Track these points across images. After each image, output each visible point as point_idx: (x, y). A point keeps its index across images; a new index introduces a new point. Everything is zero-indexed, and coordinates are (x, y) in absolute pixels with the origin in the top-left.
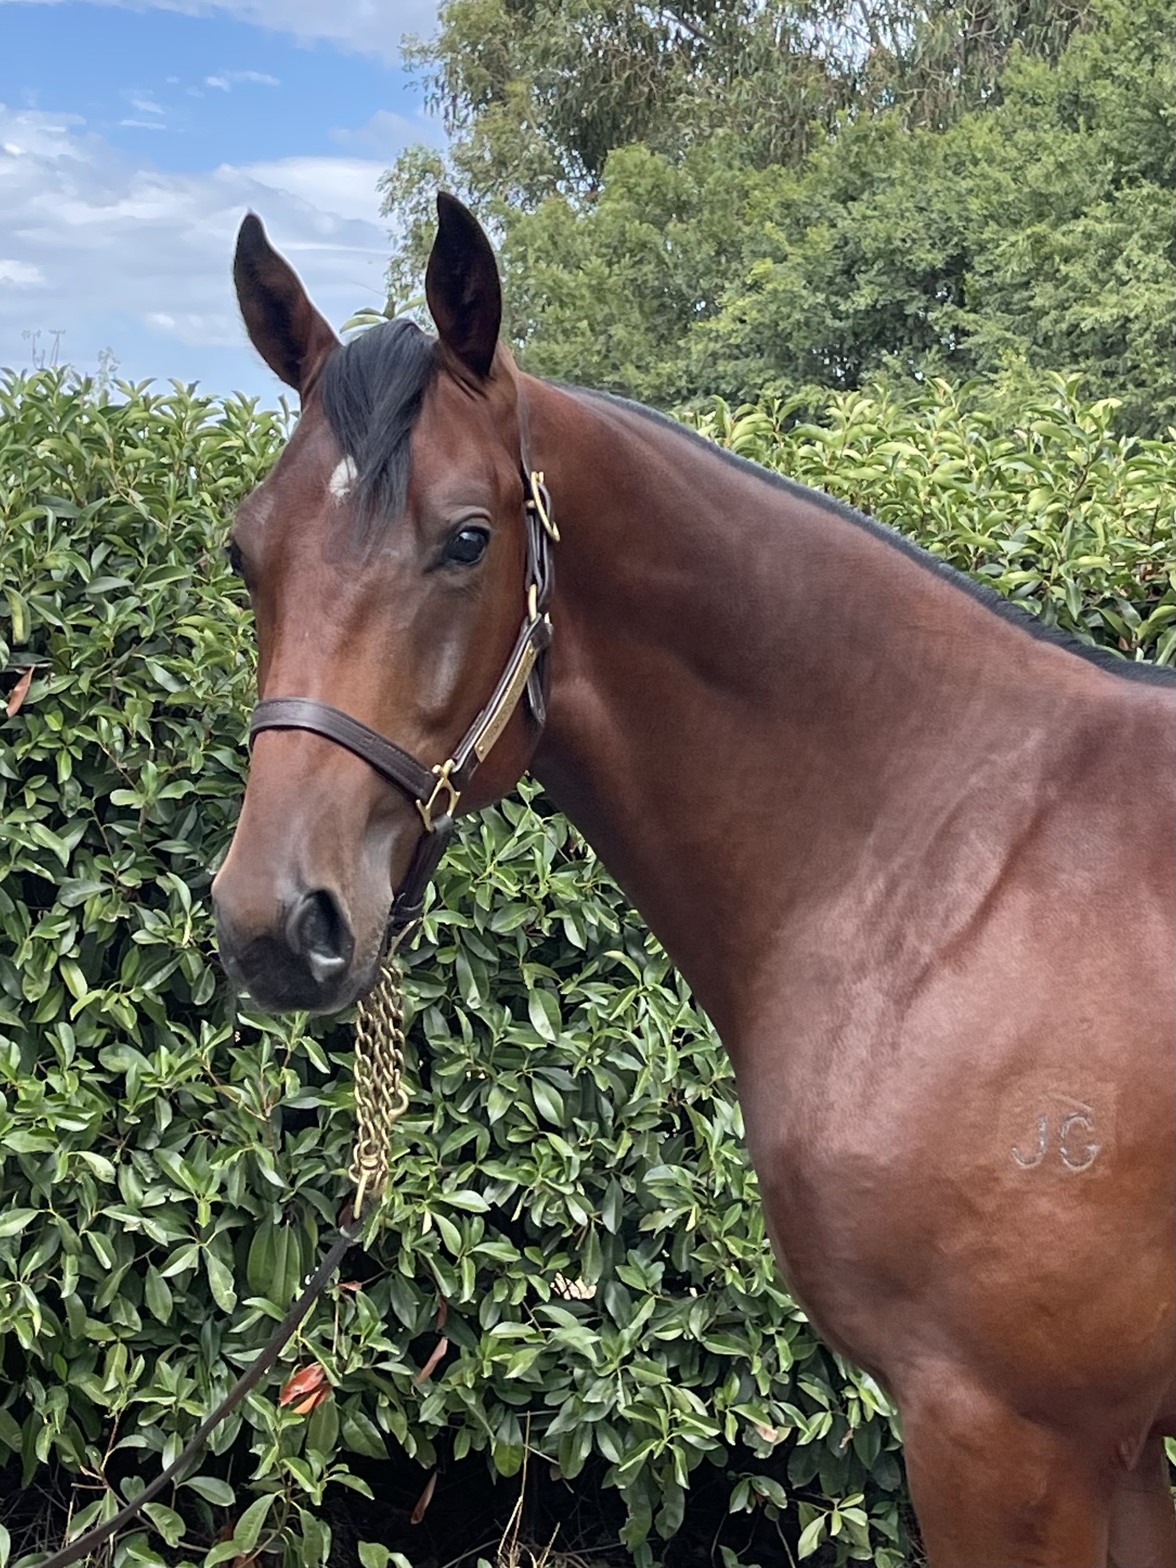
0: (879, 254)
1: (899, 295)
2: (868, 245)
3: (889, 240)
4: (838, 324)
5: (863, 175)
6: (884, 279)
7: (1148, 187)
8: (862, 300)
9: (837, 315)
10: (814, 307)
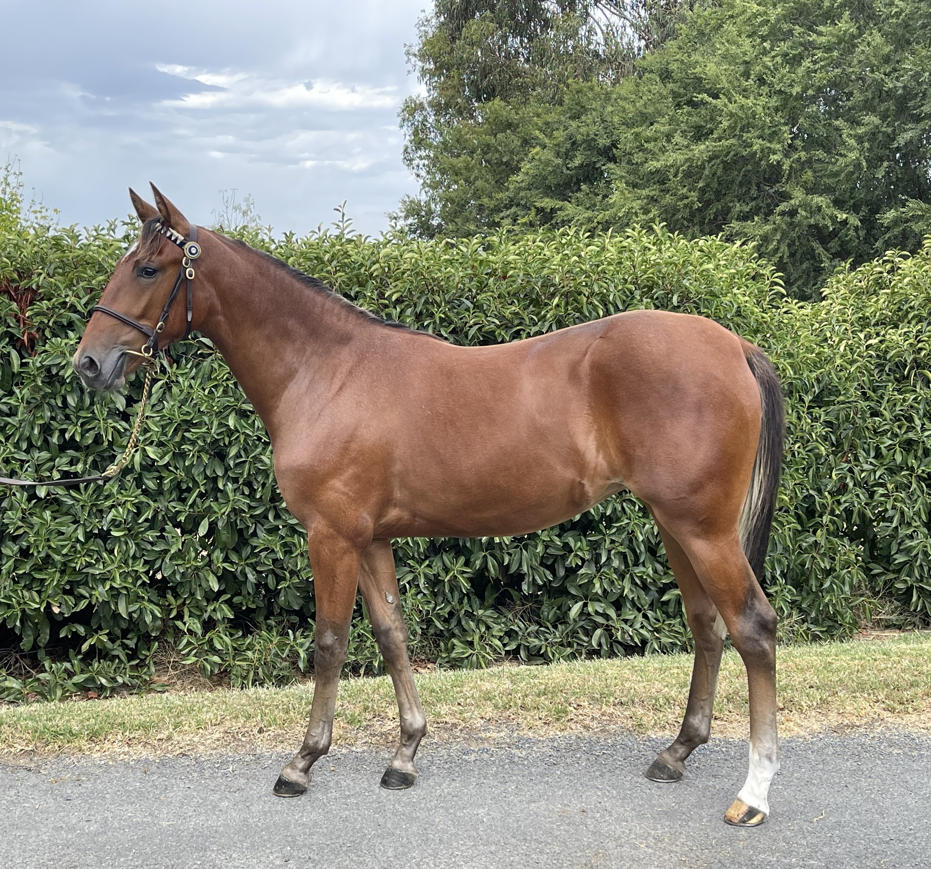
0: (584, 141)
1: (593, 159)
2: (579, 137)
3: (588, 135)
4: (568, 172)
5: (582, 107)
6: (589, 153)
7: (686, 109)
8: (577, 162)
9: (568, 168)
10: (558, 166)
